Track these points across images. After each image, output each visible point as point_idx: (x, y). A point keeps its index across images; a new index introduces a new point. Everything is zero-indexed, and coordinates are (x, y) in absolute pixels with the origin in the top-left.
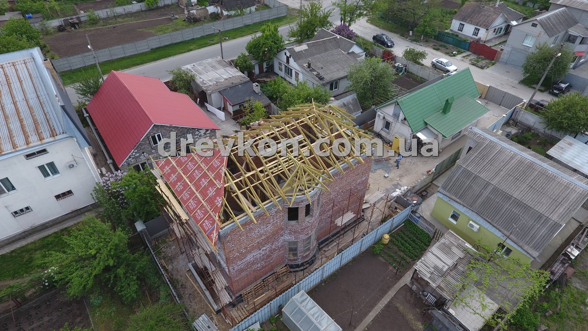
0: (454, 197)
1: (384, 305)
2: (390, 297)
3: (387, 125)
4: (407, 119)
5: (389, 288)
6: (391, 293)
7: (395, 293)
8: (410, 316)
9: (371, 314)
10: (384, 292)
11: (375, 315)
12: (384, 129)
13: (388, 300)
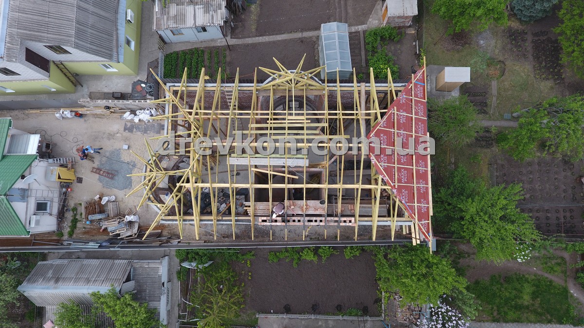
0: (114, 42)
1: (264, 37)
2: (254, 39)
3: (41, 207)
4: (20, 174)
5: (247, 46)
6: (249, 41)
7: (247, 39)
8: (253, 17)
9: (280, 39)
10: (254, 46)
11: (278, 36)
12: (48, 210)
13: (257, 38)
